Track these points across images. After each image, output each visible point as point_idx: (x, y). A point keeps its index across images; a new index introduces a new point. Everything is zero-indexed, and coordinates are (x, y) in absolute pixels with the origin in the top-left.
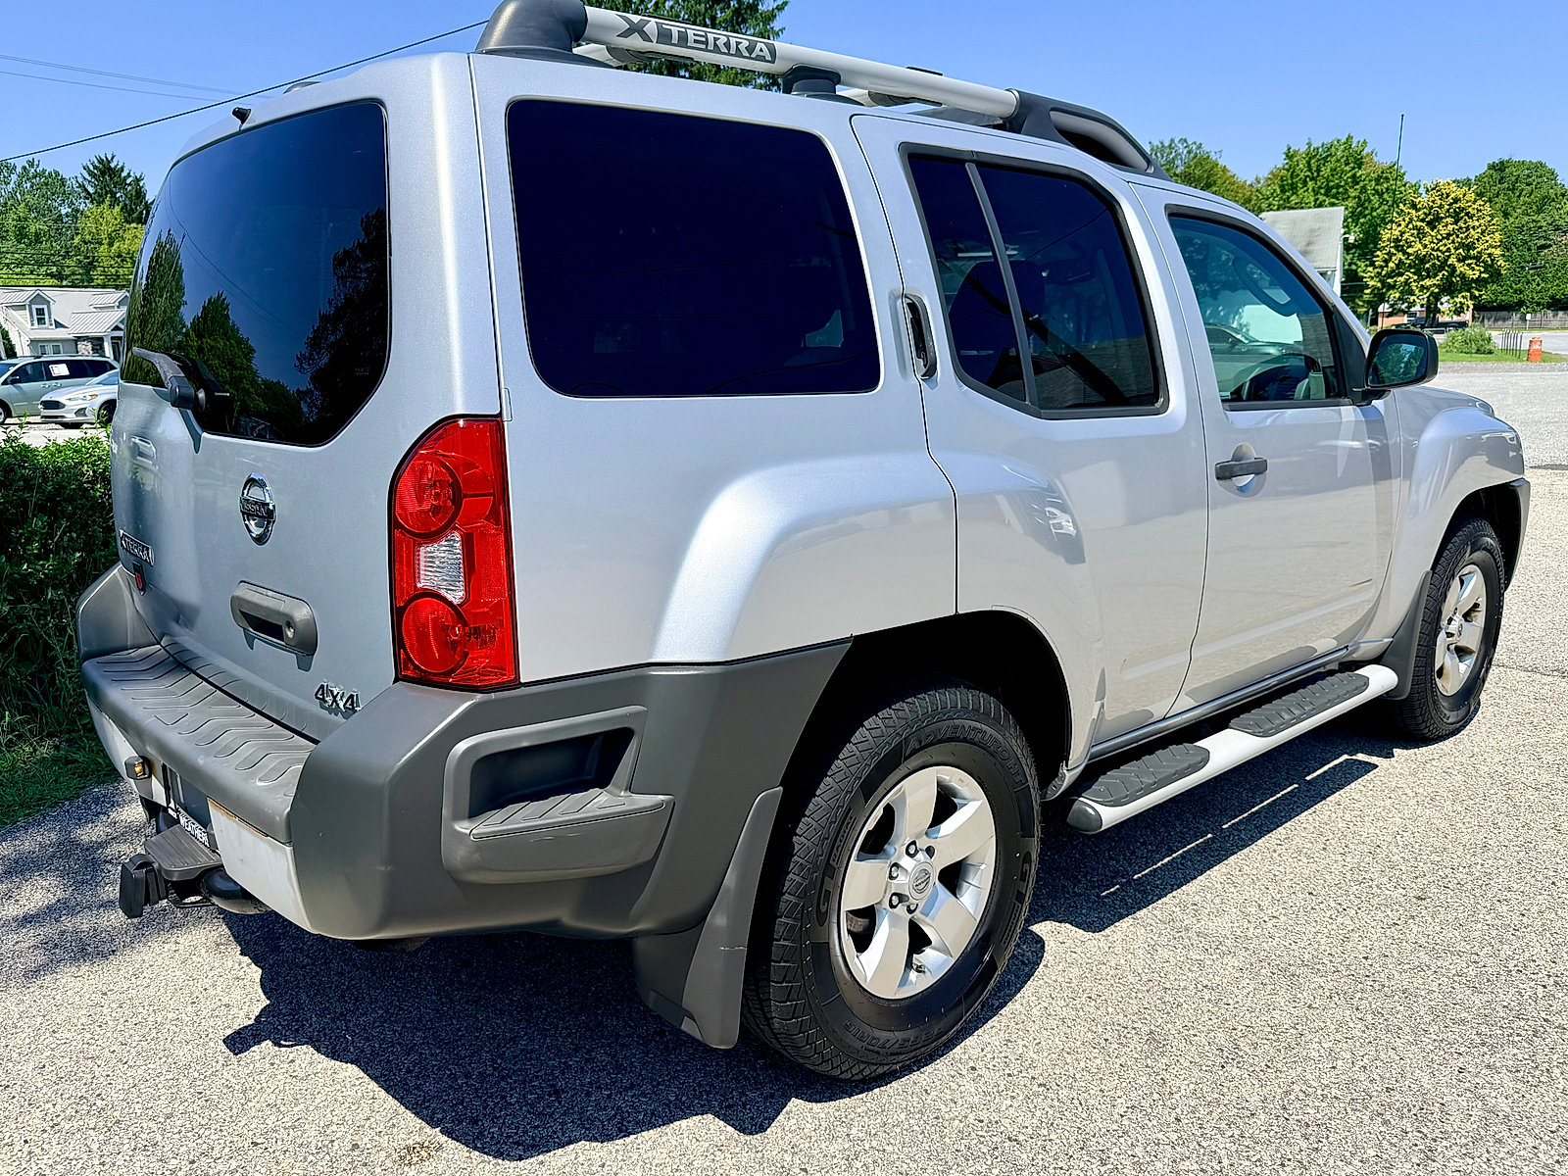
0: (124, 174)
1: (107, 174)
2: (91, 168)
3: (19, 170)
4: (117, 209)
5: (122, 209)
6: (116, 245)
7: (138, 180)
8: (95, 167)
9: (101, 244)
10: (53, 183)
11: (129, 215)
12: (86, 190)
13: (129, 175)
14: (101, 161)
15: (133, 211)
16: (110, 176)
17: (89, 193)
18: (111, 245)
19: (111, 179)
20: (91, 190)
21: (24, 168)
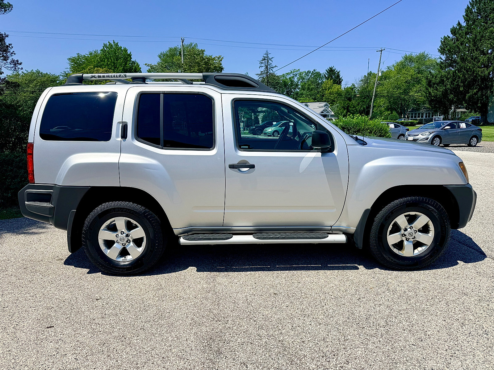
0: (335, 71)
1: (331, 71)
2: (328, 70)
3: (311, 72)
4: (332, 80)
5: (333, 80)
6: (330, 90)
7: (338, 72)
8: (329, 70)
9: (326, 90)
10: (318, 75)
11: (335, 82)
12: (325, 76)
13: (336, 71)
14: (330, 68)
15: (336, 81)
16: (332, 72)
17: (326, 77)
18: (329, 90)
19: (332, 73)
20: (327, 76)
21: (313, 71)
